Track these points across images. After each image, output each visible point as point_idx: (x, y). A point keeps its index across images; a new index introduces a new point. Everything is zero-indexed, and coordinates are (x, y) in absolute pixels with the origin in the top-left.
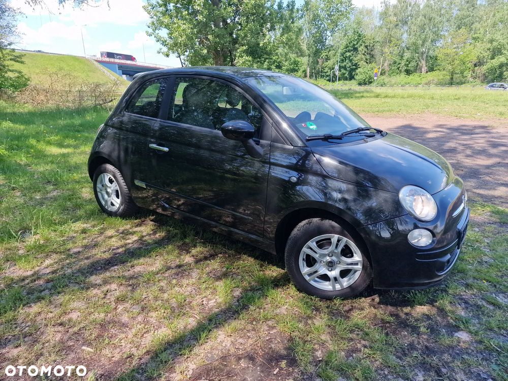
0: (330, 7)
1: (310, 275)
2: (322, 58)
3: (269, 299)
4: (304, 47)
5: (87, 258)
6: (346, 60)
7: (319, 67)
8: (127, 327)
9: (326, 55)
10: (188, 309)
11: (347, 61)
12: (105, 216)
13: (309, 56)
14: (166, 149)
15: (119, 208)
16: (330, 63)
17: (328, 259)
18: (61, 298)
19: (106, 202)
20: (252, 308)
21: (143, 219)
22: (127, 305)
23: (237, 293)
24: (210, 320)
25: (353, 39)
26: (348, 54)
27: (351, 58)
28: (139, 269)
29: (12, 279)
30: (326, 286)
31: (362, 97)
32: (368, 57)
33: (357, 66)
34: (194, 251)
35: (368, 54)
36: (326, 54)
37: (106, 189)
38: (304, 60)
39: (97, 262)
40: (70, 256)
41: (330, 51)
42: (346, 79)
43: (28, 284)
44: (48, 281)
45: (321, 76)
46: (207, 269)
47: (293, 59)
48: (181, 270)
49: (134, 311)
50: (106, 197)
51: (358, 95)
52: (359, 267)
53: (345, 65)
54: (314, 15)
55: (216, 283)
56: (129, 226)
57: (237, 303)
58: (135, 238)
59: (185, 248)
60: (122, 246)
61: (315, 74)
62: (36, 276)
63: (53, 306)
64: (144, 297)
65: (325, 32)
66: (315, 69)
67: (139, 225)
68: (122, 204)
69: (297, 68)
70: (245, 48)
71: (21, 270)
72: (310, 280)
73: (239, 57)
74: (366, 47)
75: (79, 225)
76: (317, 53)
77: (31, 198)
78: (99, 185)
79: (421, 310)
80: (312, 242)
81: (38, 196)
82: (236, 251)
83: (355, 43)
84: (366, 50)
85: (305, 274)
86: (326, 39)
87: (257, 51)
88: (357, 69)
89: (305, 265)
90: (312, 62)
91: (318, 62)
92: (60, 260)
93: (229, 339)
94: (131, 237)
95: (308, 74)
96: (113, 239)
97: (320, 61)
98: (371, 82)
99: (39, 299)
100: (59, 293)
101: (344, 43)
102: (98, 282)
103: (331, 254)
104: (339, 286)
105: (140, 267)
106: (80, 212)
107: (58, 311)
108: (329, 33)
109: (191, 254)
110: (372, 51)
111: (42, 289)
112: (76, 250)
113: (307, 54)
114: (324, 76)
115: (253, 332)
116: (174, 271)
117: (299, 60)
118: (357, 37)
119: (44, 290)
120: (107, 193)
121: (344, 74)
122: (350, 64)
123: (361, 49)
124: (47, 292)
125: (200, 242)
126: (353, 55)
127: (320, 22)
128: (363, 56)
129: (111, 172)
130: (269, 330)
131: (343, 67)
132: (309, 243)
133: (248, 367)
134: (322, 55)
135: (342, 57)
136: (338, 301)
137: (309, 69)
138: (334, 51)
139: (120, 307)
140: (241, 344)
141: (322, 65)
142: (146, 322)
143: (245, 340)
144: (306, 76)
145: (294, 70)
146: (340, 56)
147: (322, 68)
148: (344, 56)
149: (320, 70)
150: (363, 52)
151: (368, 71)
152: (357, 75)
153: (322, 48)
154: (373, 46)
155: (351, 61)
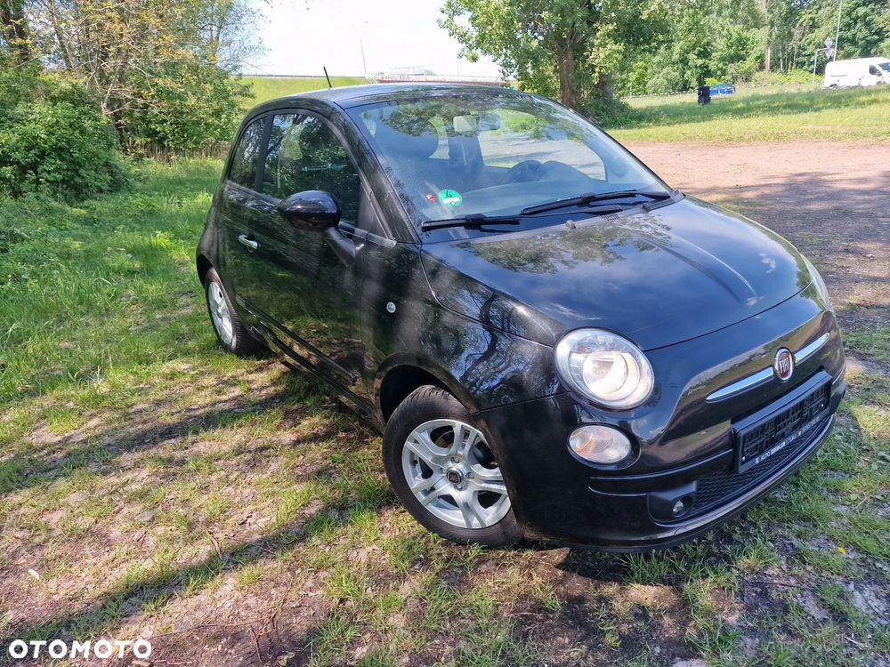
1: (426, 493)
2: (801, 25)
4: (762, 7)
5: (145, 422)
6: (856, 23)
7: (793, 44)
8: (110, 546)
9: (811, 19)
11: (858, 25)
13: (772, 24)
14: (255, 244)
15: (232, 340)
16: (819, 34)
17: (451, 466)
18: (61, 485)
19: (220, 328)
20: (315, 540)
21: (270, 360)
22: (137, 509)
23: (314, 509)
24: (233, 554)
26: (861, 11)
27: (868, 18)
28: (201, 447)
29: (31, 447)
30: (455, 518)
33: (881, 35)
34: (305, 423)
36: (810, 16)
38: (761, 35)
39: (154, 429)
40: (125, 417)
41: (820, 8)
44: (68, 455)
45: (797, 63)
47: (735, 36)
48: (257, 457)
50: (219, 321)
53: (854, 36)
55: (296, 486)
58: (237, 391)
59: (292, 417)
60: (207, 406)
61: (784, 60)
62: (62, 444)
64: (170, 497)
66: (784, 50)
67: (260, 369)
68: (233, 333)
69: (743, 52)
70: (610, 27)
71: (51, 433)
72: (426, 503)
73: (600, 45)
76: (791, 16)
78: (211, 302)
80: (420, 431)
85: (417, 490)
87: (641, 29)
88: (881, 40)
90: (778, 36)
91: (791, 35)
92: (110, 422)
94: (232, 389)
95: (768, 62)
96: (204, 392)
97: (797, 32)
102: (129, 463)
105: (207, 443)
106: (191, 344)
109: (297, 428)
111: (52, 466)
112: (140, 406)
113: (767, 20)
114: (803, 63)
115: (283, 588)
116: (248, 457)
117: (749, 35)
119: (53, 469)
120: (219, 315)
122: (865, 32)
124: (54, 472)
125: (328, 408)
126: (873, 10)
129: (216, 280)
130: (310, 589)
131: (848, 40)
132: (415, 433)
133: (227, 653)
134: (801, 20)
135: (847, 19)
136: (475, 551)
137: (769, 51)
138: (829, 8)
139: (125, 511)
140: (248, 607)
141: (800, 40)
142: (141, 542)
143: (260, 601)
144: (762, 67)
145: (737, 58)
146: (842, 17)
147: (800, 48)
148: (853, 16)
149: (796, 50)
152: (881, 52)
153: (802, 4)
155: (868, 24)
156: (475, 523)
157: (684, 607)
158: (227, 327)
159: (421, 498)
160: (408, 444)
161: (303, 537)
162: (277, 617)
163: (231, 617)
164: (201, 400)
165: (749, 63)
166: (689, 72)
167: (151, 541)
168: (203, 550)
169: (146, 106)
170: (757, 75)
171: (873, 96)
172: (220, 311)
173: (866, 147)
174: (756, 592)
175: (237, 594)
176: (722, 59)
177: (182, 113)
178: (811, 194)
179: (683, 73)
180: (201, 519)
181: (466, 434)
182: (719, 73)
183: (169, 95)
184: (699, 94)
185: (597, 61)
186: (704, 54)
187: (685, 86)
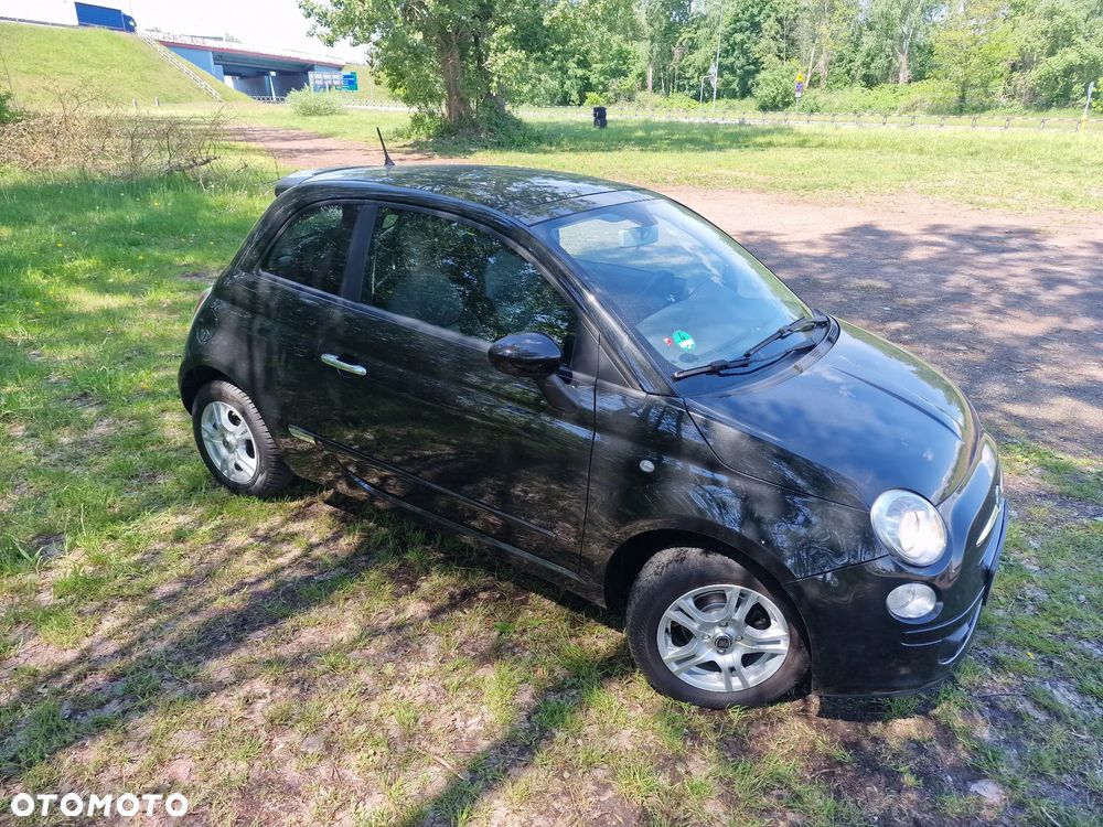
1: (679, 662)
2: (681, 44)
3: (593, 713)
4: (641, 18)
5: (194, 611)
6: (734, 50)
7: (673, 65)
8: (299, 794)
9: (690, 39)
10: (424, 743)
11: (736, 52)
12: (224, 492)
13: (653, 39)
14: (360, 370)
15: (255, 478)
16: (698, 57)
17: (719, 632)
18: (148, 724)
19: (224, 461)
20: (560, 735)
21: (308, 499)
22: (294, 736)
23: (526, 697)
24: (473, 771)
25: (750, 2)
26: (739, 37)
27: (745, 46)
28: (310, 636)
29: (35, 674)
30: (713, 683)
31: (770, 144)
32: (783, 45)
33: (757, 65)
34: (425, 586)
35: (782, 37)
36: (689, 35)
37: (223, 435)
38: (642, 49)
39: (218, 620)
40: (155, 607)
41: (698, 28)
42: (733, 95)
43: (70, 686)
44: (115, 677)
45: (678, 86)
46: (458, 632)
47: (615, 48)
48: (403, 639)
49: (310, 751)
50: (224, 451)
51: (760, 140)
52: (784, 646)
53: (733, 63)
55: (480, 671)
56: (277, 520)
57: (527, 725)
58: (294, 551)
59: (406, 579)
60: (268, 576)
61: (665, 81)
62: (87, 662)
63: (131, 745)
64: (327, 713)
66: (664, 69)
67: (300, 515)
68: (260, 470)
69: (625, 67)
70: (508, 29)
71: (51, 648)
72: (679, 671)
73: (496, 50)
74: (779, 21)
75: (167, 521)
76: (669, 33)
77: (51, 445)
78: (206, 426)
79: (904, 728)
80: (685, 599)
81: (65, 438)
82: (518, 584)
83: (755, 11)
84: (778, 27)
85: (671, 660)
87: (536, 33)
88: (758, 71)
89: (670, 642)
90: (659, 53)
91: (671, 54)
92: (138, 618)
93: (516, 818)
94: (285, 548)
95: (650, 82)
96: (248, 556)
97: (677, 52)
98: (787, 104)
99: (101, 726)
100: (142, 709)
101: (731, 10)
102: (226, 675)
103: (725, 624)
104: (740, 683)
105: (313, 630)
107: (146, 758)
109: (420, 594)
110: (791, 30)
111: (102, 698)
112: (166, 589)
113: (648, 35)
114: (684, 86)
115: (565, 799)
116: (386, 641)
117: (629, 48)
119: (108, 701)
120: (227, 444)
121: (729, 83)
122: (742, 60)
123: (769, 25)
124: (114, 707)
125: (438, 561)
126: (749, 38)
128: (772, 43)
129: (232, 401)
130: (597, 793)
131: (727, 68)
132: (679, 601)
134: (681, 39)
135: (725, 45)
136: (736, 713)
137: (651, 70)
138: (708, 29)
139: (278, 742)
141: (681, 61)
142: (338, 781)
144: (644, 87)
145: (618, 73)
146: (721, 42)
147: (680, 69)
148: (731, 42)
149: (677, 72)
150: (773, 33)
151: (783, 77)
152: (758, 85)
153: (680, 20)
154: (795, 19)
155: (745, 52)
156: (736, 683)
157: (947, 734)
159: (674, 668)
161: (544, 734)
164: (252, 569)
165: (630, 81)
166: (568, 82)
167: (352, 775)
170: (640, 95)
171: (768, 139)
173: (791, 202)
176: (603, 72)
178: (771, 258)
179: (562, 84)
180: (394, 734)
181: (744, 598)
182: (601, 87)
184: (595, 115)
185: (494, 68)
186: (584, 64)
187: (565, 98)
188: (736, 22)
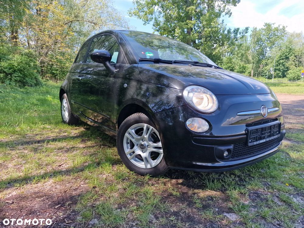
0: (269, 33)
2: (263, 64)
4: (250, 58)
5: (30, 139)
6: (280, 65)
9: (266, 62)
10: (49, 167)
11: (281, 65)
13: (253, 63)
14: (81, 78)
15: (67, 119)
16: (268, 67)
19: (64, 116)
20: (87, 171)
21: (80, 127)
25: (285, 52)
26: (281, 61)
27: (284, 63)
30: (141, 165)
32: (297, 63)
33: (288, 69)
34: (89, 143)
35: (297, 61)
36: (265, 62)
38: (250, 66)
39: (33, 141)
41: (268, 60)
42: (280, 77)
45: (262, 75)
47: (242, 65)
50: (64, 112)
52: (162, 150)
53: (279, 68)
54: (258, 39)
58: (66, 134)
61: (257, 74)
65: (266, 48)
66: (257, 71)
67: (76, 129)
69: (244, 71)
72: (131, 159)
74: (296, 56)
76: (259, 61)
78: (62, 106)
83: (287, 54)
84: (295, 58)
85: (128, 153)
86: (266, 53)
88: (288, 70)
90: (255, 67)
91: (259, 67)
92: (17, 138)
95: (252, 74)
96: (54, 133)
97: (261, 66)
98: (299, 79)
101: (279, 54)
108: (268, 49)
109: (86, 144)
110: (300, 59)
113: (252, 62)
114: (264, 75)
116: (66, 150)
117: (246, 65)
118: (288, 51)
121: (278, 74)
122: (283, 67)
123: (292, 58)
125: (98, 140)
126: (285, 61)
127: (262, 43)
128: (293, 62)
129: (65, 98)
131: (277, 69)
132: (129, 130)
133: (44, 201)
134: (263, 63)
135: (277, 63)
136: (147, 177)
137: (253, 71)
138: (271, 60)
139: (16, 160)
140: (56, 188)
141: (262, 68)
143: (61, 187)
144: (250, 76)
145: (242, 72)
146: (275, 63)
147: (262, 71)
148: (279, 63)
149: (261, 71)
150: (293, 60)
151: (297, 72)
152: (288, 74)
153: (263, 58)
154: (301, 56)
155: (284, 65)
156: (149, 166)
158: (66, 115)
159: (129, 157)
160: (127, 134)
161: (82, 170)
162: (67, 192)
163: (49, 191)
164: (52, 135)
165: (246, 74)
168: (42, 172)
169: (53, 65)
172: (65, 109)
174: (255, 196)
175: (53, 184)
177: (64, 68)
180: (44, 164)
181: (148, 129)
183: (61, 62)
188: (280, 57)
